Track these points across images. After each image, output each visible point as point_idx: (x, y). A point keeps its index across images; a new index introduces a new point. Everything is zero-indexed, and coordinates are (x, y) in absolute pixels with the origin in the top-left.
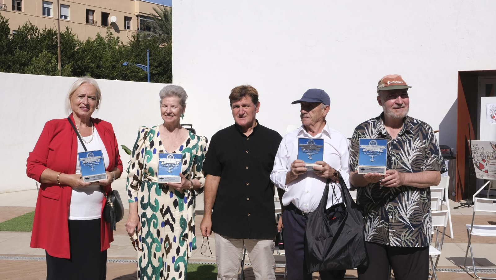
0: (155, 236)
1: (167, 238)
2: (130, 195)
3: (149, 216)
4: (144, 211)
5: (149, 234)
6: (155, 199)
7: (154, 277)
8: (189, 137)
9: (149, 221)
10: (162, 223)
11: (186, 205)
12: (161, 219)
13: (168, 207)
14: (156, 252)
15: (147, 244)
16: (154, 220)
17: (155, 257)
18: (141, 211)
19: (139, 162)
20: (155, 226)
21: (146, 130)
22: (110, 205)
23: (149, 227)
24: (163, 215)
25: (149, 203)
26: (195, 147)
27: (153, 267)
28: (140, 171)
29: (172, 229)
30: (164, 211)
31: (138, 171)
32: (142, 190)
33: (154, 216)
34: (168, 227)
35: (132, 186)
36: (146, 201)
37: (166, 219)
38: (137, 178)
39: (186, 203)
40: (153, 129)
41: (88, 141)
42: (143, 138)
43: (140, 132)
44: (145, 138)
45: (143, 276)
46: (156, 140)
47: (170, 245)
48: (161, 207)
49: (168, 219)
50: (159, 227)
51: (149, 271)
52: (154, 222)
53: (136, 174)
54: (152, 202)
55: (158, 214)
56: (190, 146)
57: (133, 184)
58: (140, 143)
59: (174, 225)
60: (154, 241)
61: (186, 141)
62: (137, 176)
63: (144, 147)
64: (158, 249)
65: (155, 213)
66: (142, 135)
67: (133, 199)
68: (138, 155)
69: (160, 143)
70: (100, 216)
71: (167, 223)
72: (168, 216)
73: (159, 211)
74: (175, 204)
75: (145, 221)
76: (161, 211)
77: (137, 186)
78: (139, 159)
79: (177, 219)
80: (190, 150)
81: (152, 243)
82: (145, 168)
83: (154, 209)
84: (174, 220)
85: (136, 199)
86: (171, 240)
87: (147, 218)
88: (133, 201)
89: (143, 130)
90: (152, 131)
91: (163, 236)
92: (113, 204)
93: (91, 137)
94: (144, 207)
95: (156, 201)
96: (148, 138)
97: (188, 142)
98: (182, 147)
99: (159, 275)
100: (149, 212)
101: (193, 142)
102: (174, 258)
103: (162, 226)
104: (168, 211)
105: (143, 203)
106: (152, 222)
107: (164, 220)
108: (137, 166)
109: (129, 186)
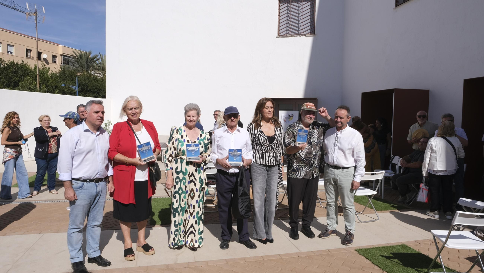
0: (184, 189)
1: (192, 190)
2: (168, 166)
3: (181, 178)
4: (178, 175)
5: (180, 188)
6: (186, 168)
7: (181, 212)
8: (201, 133)
9: (181, 181)
10: (189, 181)
11: (202, 171)
12: (188, 180)
13: (193, 172)
14: (183, 199)
15: (179, 194)
16: (183, 180)
17: (183, 201)
18: (175, 175)
19: (174, 146)
20: (184, 184)
21: (177, 129)
22: (153, 172)
23: (181, 184)
24: (190, 177)
25: (181, 171)
26: (205, 138)
27: (181, 207)
28: (174, 152)
29: (195, 185)
30: (190, 174)
31: (173, 152)
32: (176, 163)
33: (184, 178)
34: (192, 183)
35: (169, 161)
36: (179, 170)
37: (191, 179)
38: (172, 156)
39: (202, 170)
40: (180, 128)
41: (139, 134)
42: (176, 133)
43: (174, 129)
44: (177, 133)
45: (175, 213)
46: (184, 134)
47: (194, 193)
48: (188, 173)
49: (192, 179)
50: (187, 184)
51: (179, 209)
52: (183, 182)
53: (172, 154)
54: (184, 170)
55: (187, 177)
56: (202, 137)
57: (169, 160)
58: (174, 136)
59: (196, 182)
60: (183, 192)
61: (200, 135)
62: (172, 155)
63: (176, 138)
64: (185, 197)
65: (184, 176)
66: (175, 131)
67: (169, 168)
68: (173, 143)
69: (186, 136)
70: (147, 178)
71: (192, 181)
72: (192, 178)
73: (187, 175)
74: (196, 171)
75: (178, 181)
76: (189, 175)
77: (171, 160)
78: (174, 145)
79: (198, 178)
80: (202, 140)
81: (181, 194)
82: (180, 150)
83: (184, 174)
84: (196, 179)
85: (172, 168)
86: (195, 191)
87: (180, 180)
88: (169, 170)
89: (175, 129)
90: (180, 129)
91: (189, 189)
92: (155, 171)
93: (140, 132)
94: (178, 173)
95: (186, 170)
96: (179, 133)
97: (201, 135)
98: (198, 138)
99: (184, 211)
100: (181, 176)
101: (203, 136)
102: (197, 201)
103: (188, 184)
104: (193, 174)
105: (177, 171)
106: (183, 181)
107: (190, 180)
108: (173, 149)
109: (167, 161)
